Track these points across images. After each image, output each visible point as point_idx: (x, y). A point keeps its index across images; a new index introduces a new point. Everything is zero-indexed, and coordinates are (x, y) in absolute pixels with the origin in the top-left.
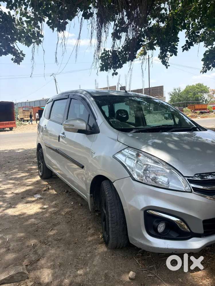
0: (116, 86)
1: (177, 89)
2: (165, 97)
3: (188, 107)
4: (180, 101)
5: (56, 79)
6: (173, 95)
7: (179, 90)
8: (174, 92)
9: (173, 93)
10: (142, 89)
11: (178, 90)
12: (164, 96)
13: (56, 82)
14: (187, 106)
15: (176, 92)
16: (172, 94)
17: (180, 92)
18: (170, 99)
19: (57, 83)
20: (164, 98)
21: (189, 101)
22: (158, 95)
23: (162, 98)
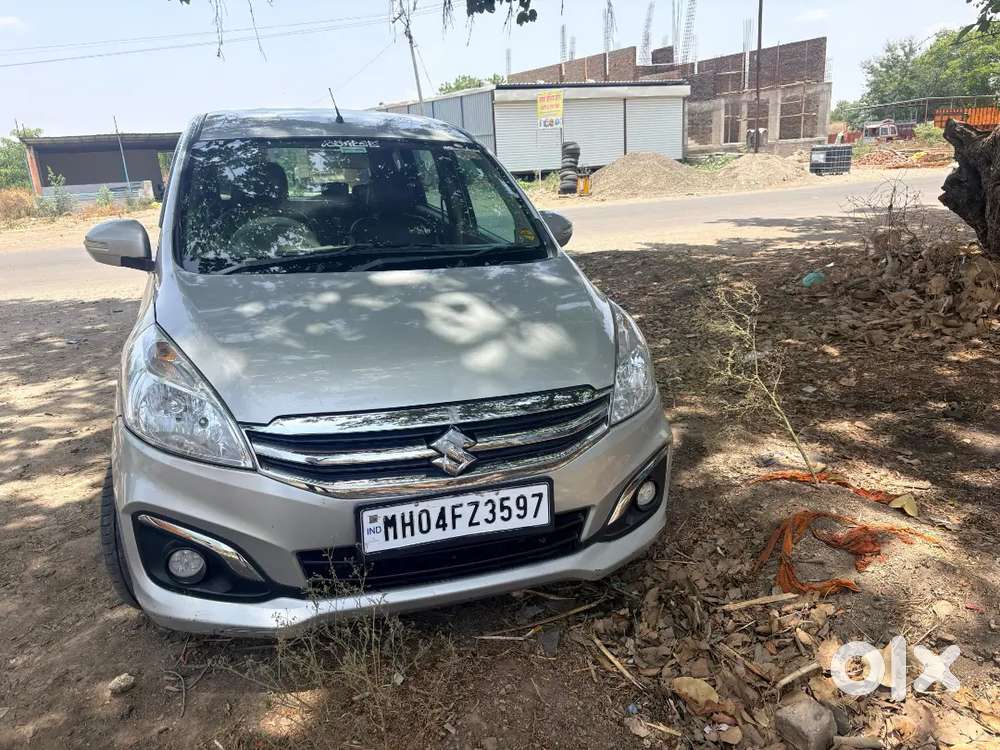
0: (635, 48)
1: (899, 47)
2: (830, 84)
3: (938, 118)
4: (911, 93)
5: (412, 34)
6: (884, 70)
7: (907, 49)
8: (888, 60)
9: (881, 64)
10: (741, 56)
11: (903, 49)
12: (826, 80)
13: (411, 42)
14: (931, 117)
15: (896, 59)
16: (878, 65)
17: (912, 58)
18: (869, 90)
19: (414, 49)
20: (826, 88)
21: (948, 94)
22: (801, 78)
23: (819, 88)
